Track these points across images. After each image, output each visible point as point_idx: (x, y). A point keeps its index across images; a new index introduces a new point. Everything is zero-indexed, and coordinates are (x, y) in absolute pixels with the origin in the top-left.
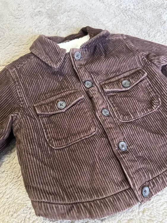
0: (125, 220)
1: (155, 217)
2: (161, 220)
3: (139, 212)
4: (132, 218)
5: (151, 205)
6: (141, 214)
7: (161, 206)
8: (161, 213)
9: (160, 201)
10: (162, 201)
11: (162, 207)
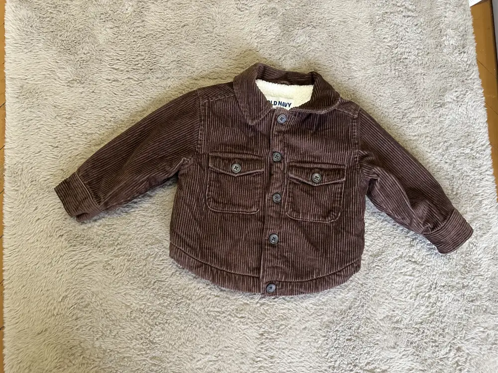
0: (241, 301)
1: (270, 314)
2: (273, 320)
3: (257, 302)
4: (248, 303)
5: (273, 303)
6: (258, 305)
7: (282, 309)
8: (278, 315)
9: (283, 305)
10: (286, 306)
11: (283, 311)
